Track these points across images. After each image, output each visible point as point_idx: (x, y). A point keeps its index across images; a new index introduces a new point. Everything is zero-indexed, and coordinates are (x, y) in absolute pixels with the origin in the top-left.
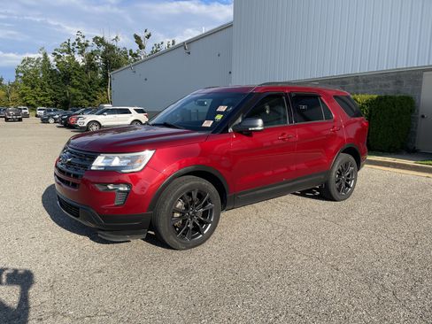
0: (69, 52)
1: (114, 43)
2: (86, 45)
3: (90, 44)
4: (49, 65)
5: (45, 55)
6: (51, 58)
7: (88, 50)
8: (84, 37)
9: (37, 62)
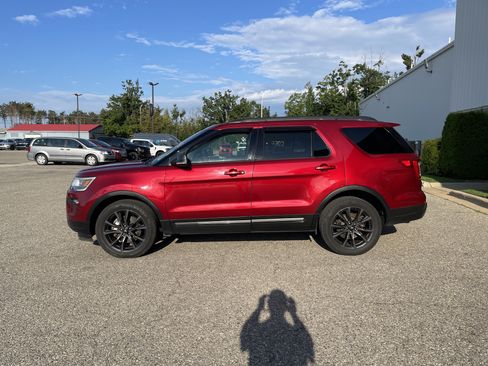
0: (332, 84)
1: (376, 68)
2: (348, 75)
3: (352, 72)
4: (313, 99)
5: (310, 90)
6: (315, 91)
7: (349, 80)
8: (346, 67)
9: (303, 97)
